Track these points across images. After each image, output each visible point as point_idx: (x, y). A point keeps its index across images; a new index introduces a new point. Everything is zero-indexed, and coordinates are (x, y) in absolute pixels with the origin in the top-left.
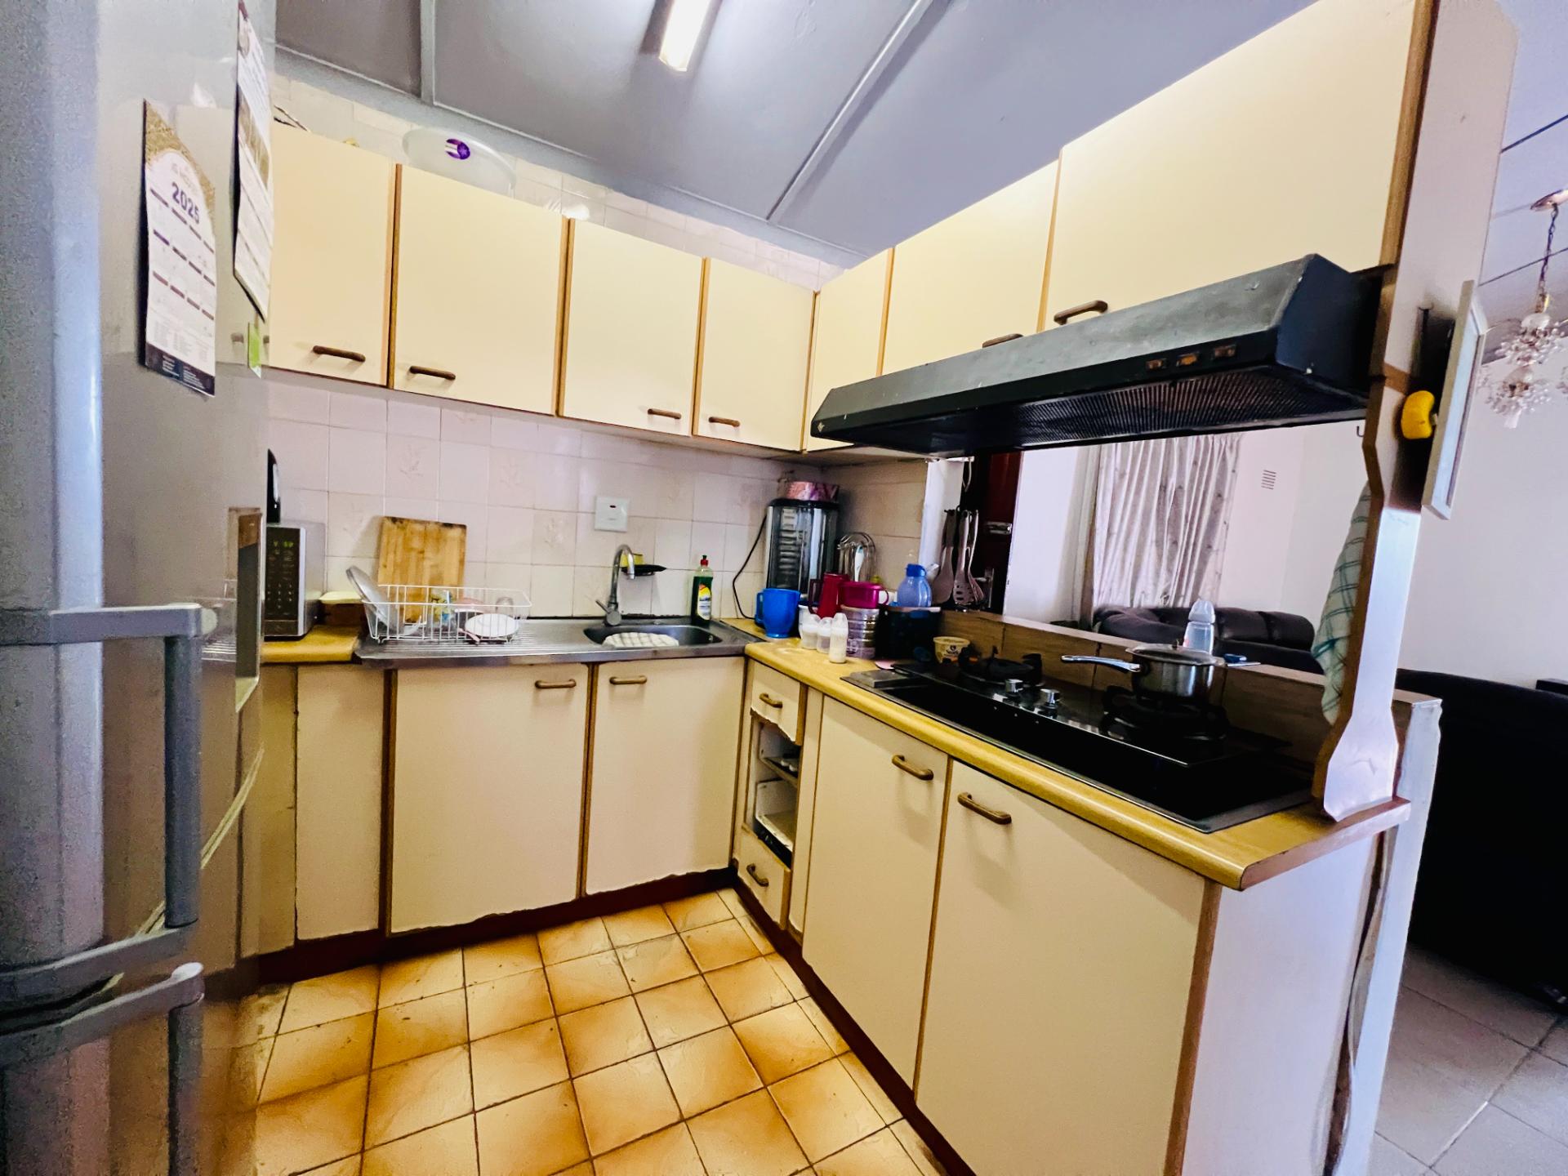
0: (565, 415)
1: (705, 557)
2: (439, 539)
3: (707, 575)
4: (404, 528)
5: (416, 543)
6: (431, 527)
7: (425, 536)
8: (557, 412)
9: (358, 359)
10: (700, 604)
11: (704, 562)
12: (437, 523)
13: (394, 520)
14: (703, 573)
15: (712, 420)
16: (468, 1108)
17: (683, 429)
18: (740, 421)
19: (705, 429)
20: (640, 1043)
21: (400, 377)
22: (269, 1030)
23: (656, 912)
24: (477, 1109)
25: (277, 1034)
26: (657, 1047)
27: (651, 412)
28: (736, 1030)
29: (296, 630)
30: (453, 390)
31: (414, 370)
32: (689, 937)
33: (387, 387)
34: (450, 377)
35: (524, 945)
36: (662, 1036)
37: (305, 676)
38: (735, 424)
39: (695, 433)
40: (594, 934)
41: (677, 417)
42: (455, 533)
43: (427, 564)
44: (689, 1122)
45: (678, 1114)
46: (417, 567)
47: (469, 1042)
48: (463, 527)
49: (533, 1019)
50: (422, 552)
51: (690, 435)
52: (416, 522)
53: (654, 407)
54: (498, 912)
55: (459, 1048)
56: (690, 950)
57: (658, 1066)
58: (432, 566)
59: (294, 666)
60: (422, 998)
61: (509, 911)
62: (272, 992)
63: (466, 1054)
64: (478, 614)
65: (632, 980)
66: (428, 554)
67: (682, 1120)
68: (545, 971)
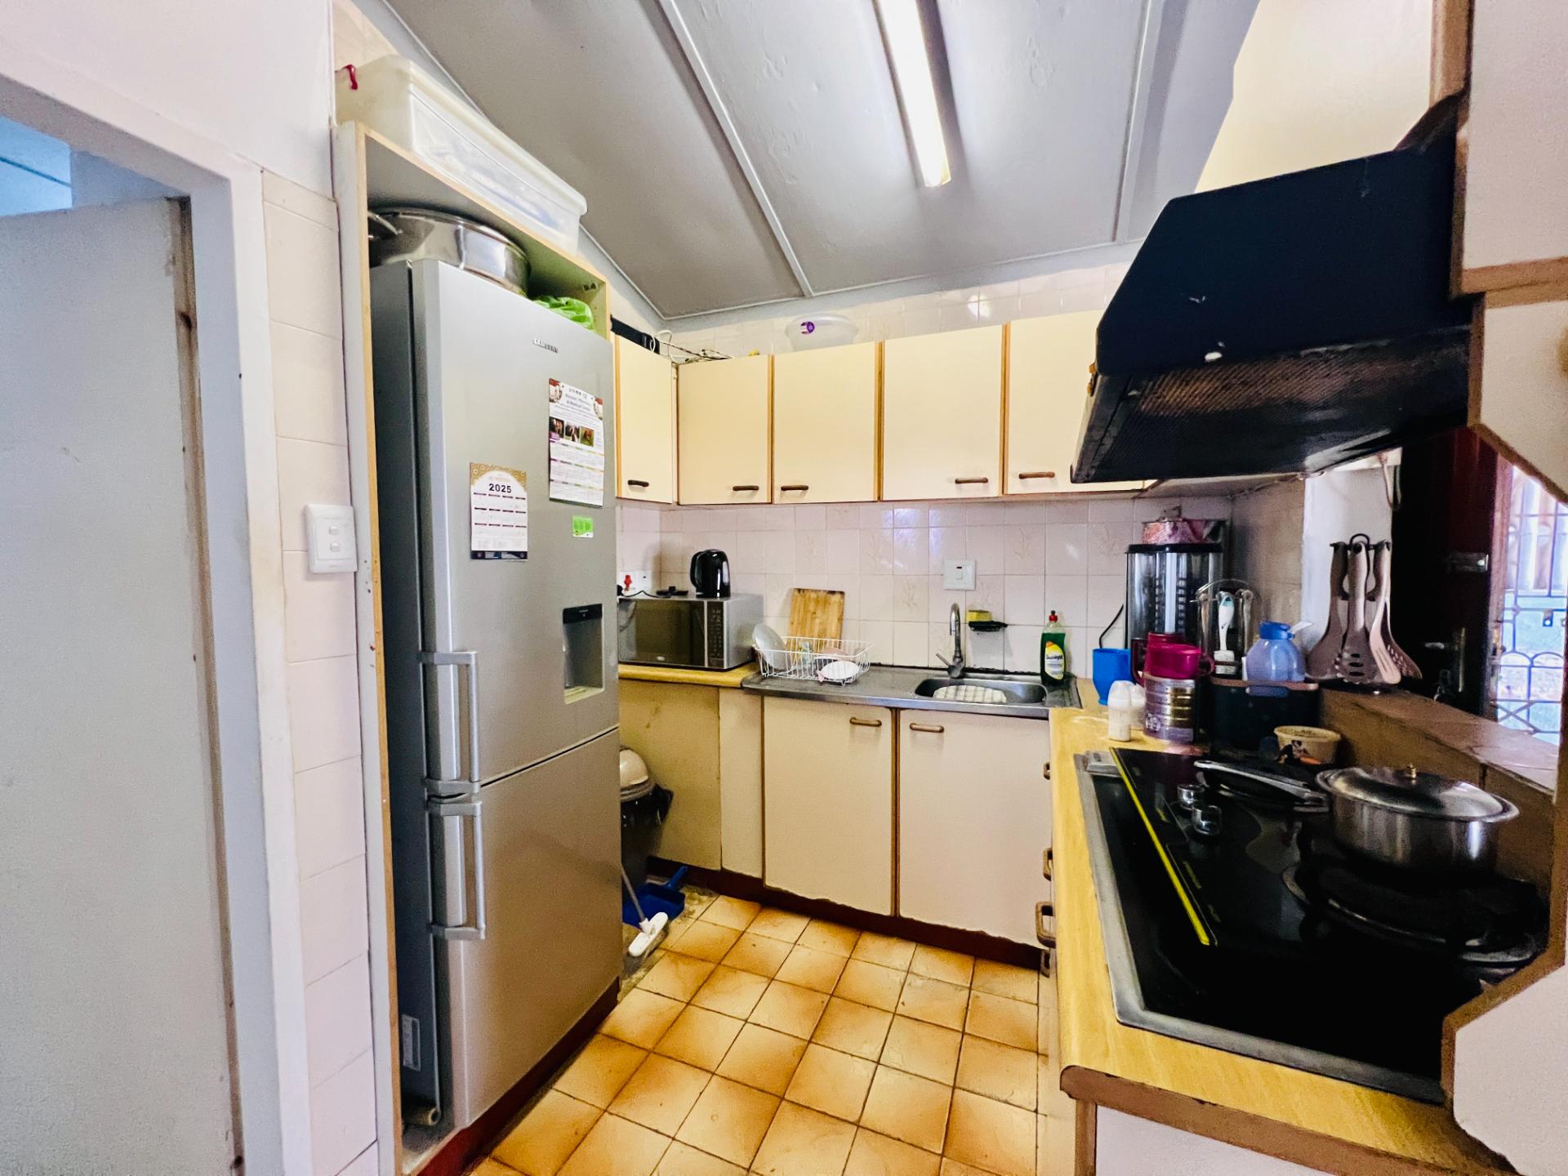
0: (884, 499)
1: (1053, 613)
2: (826, 603)
3: (1060, 631)
4: (804, 596)
5: (812, 608)
6: (821, 594)
7: (817, 601)
8: (879, 498)
9: (755, 488)
10: (1047, 662)
11: (1053, 618)
12: (825, 591)
13: (799, 590)
14: (1052, 629)
15: (1022, 477)
16: (744, 1017)
17: (993, 490)
18: (1054, 471)
19: (1015, 487)
20: (872, 1051)
21: (777, 492)
22: (695, 916)
23: (967, 961)
24: (749, 1020)
25: (697, 919)
26: (881, 1062)
27: (958, 482)
28: (955, 1095)
29: (722, 665)
30: (809, 497)
31: (784, 489)
32: (977, 997)
33: (771, 503)
34: (805, 488)
35: (848, 936)
36: (891, 1057)
37: (723, 695)
38: (1051, 475)
39: (1005, 492)
40: (901, 953)
41: (985, 481)
42: (837, 598)
43: (817, 621)
44: (860, 1130)
45: (857, 1118)
46: (811, 623)
47: (773, 979)
48: (842, 593)
49: (818, 988)
50: (815, 613)
51: (1001, 495)
52: (812, 591)
53: (961, 477)
54: (832, 900)
55: (766, 979)
56: (969, 1008)
57: (871, 1075)
58: (820, 624)
59: (718, 687)
60: (769, 938)
61: (839, 902)
62: (711, 895)
63: (766, 985)
64: (834, 661)
65: (903, 1003)
66: (819, 613)
67: (857, 1124)
68: (847, 962)
